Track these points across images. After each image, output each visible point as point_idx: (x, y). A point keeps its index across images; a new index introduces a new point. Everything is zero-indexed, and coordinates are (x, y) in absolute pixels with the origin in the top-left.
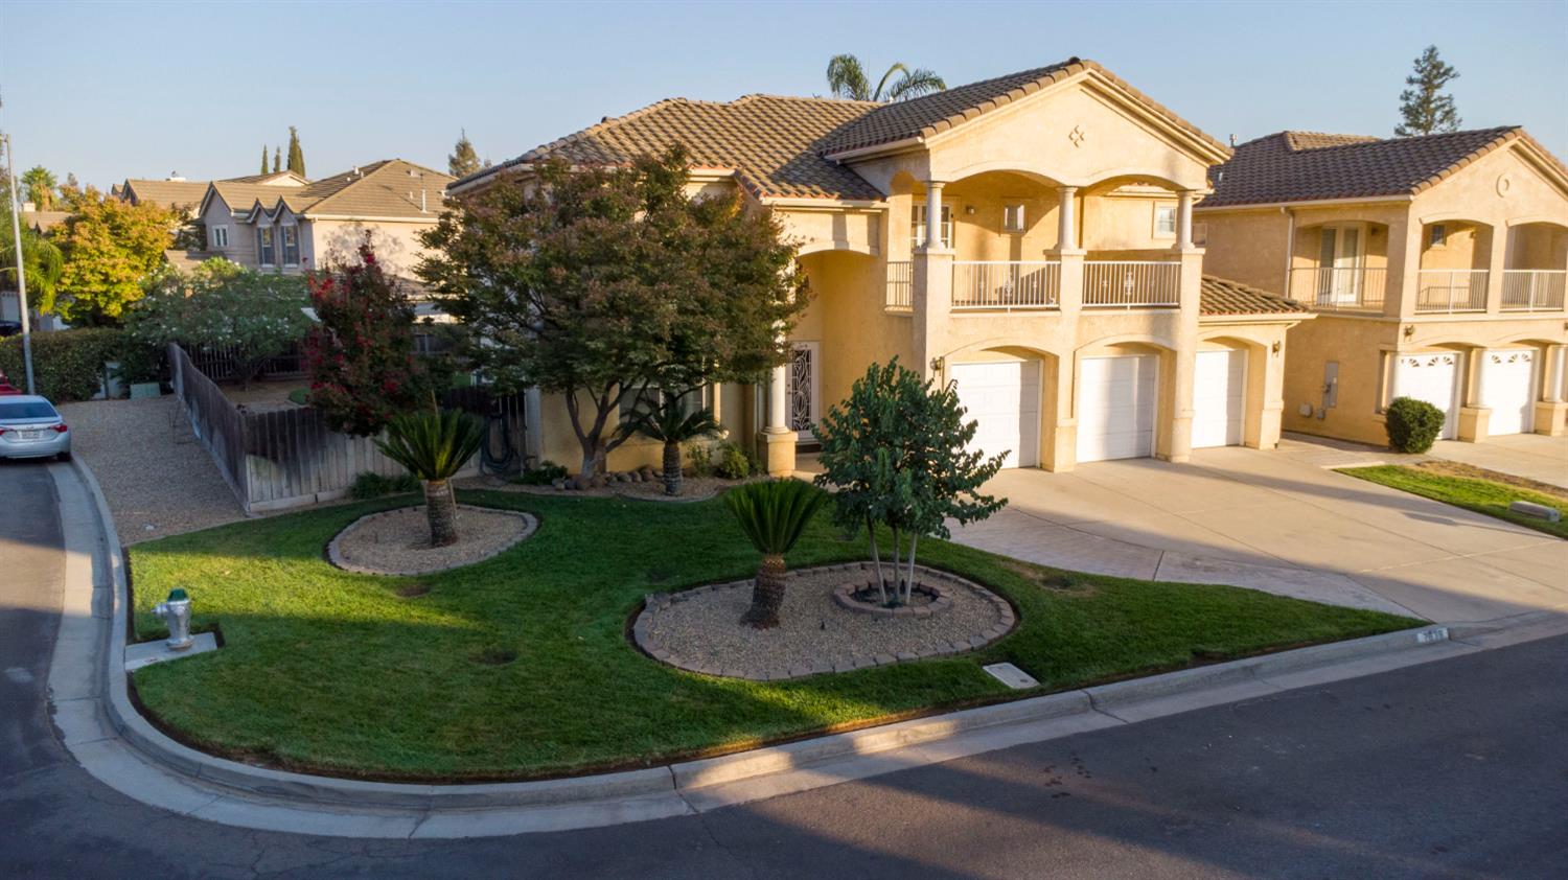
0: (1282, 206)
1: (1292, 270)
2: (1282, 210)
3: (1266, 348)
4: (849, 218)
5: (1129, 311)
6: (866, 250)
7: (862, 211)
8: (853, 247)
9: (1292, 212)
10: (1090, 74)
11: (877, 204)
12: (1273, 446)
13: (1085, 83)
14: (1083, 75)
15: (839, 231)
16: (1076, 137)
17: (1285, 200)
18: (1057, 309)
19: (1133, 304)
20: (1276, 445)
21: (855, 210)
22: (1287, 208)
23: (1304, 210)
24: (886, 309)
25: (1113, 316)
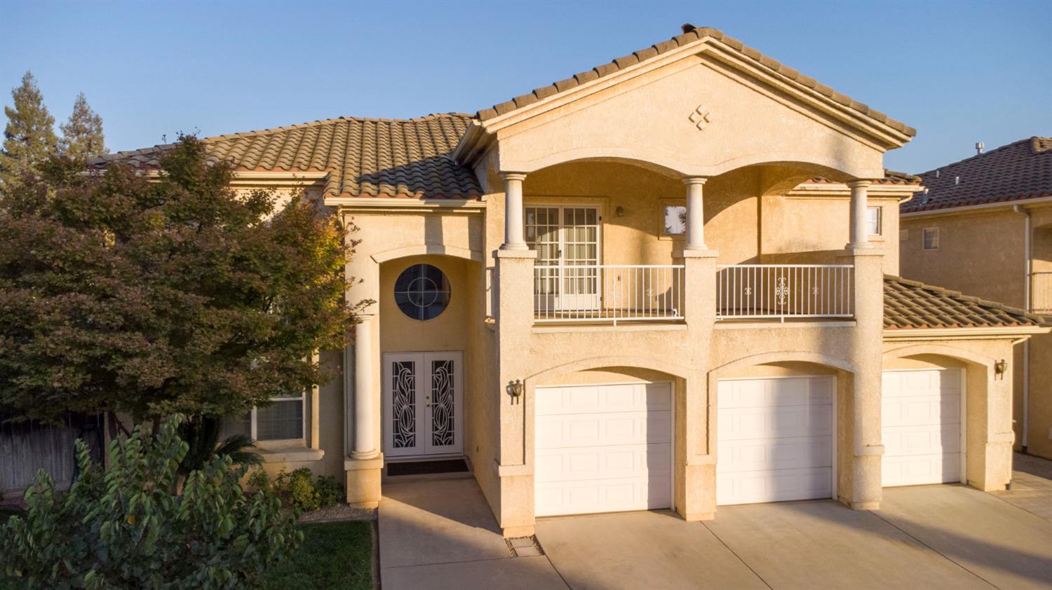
0: (1015, 204)
1: (1032, 274)
2: (1015, 208)
3: (986, 367)
4: (446, 220)
5: (783, 325)
6: (466, 254)
7: (455, 211)
8: (449, 251)
9: (1028, 212)
10: (708, 43)
11: (471, 203)
12: (1004, 488)
13: (702, 55)
14: (700, 45)
15: (434, 234)
16: (698, 120)
17: (1018, 198)
18: (683, 322)
19: (789, 316)
20: (1008, 486)
21: (448, 211)
22: (1020, 207)
23: (1041, 208)
24: (486, 321)
25: (761, 330)
